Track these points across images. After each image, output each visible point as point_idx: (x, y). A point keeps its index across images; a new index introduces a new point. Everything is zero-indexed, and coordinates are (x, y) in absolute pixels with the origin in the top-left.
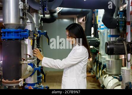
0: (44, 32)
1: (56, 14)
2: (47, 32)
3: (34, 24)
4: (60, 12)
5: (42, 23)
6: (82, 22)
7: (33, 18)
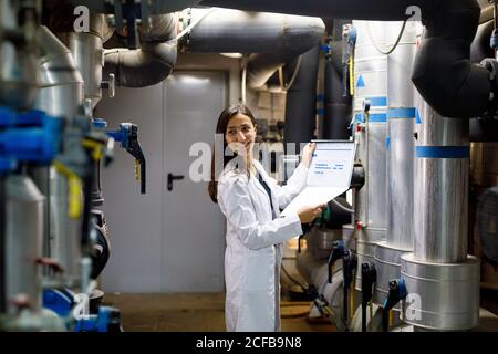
0: (123, 129)
1: (169, 47)
2: (134, 129)
3: (74, 85)
4: (187, 36)
5: (112, 85)
6: (265, 88)
7: (70, 55)
